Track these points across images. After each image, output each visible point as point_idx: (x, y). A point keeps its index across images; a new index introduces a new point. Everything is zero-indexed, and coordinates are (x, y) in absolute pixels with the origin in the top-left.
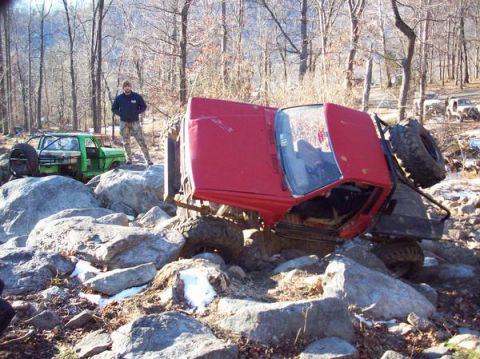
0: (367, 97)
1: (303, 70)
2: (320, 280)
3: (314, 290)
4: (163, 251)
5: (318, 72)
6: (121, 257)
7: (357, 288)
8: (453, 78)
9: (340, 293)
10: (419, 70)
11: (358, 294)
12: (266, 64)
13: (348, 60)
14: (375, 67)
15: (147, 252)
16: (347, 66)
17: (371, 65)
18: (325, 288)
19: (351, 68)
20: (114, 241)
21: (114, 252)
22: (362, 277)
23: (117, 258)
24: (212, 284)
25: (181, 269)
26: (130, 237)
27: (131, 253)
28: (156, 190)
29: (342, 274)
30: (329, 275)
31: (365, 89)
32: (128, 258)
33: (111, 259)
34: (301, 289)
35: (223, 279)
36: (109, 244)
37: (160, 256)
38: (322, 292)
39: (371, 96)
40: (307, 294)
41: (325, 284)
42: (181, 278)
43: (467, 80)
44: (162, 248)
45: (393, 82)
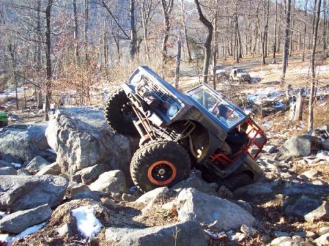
0: (178, 69)
1: (133, 51)
4: (53, 193)
6: (20, 201)
8: (232, 55)
13: (163, 44)
15: (41, 195)
16: (162, 48)
17: (180, 47)
19: (165, 49)
20: (14, 188)
21: (15, 197)
23: (18, 202)
24: (98, 218)
26: (26, 184)
27: (28, 196)
28: (37, 143)
31: (176, 63)
32: (26, 201)
33: (13, 203)
35: (106, 213)
36: (10, 192)
37: (51, 198)
43: (241, 56)
44: (52, 190)
45: (192, 58)
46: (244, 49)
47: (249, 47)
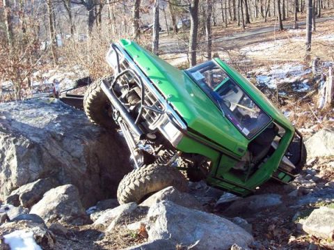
0: (157, 43)
1: (91, 21)
2: (143, 225)
3: (139, 235)
5: (105, 22)
7: (180, 227)
8: (235, 19)
9: (164, 234)
10: (204, 14)
11: (182, 233)
12: (50, 17)
13: (134, 8)
14: (161, 14)
16: (133, 14)
17: (157, 12)
18: (149, 232)
19: (137, 15)
22: (183, 217)
24: (39, 244)
25: (5, 233)
29: (164, 216)
30: (151, 219)
31: (154, 36)
34: (126, 236)
35: (49, 238)
38: (147, 236)
39: (160, 41)
40: (132, 240)
41: (149, 228)
42: (6, 242)
43: (248, 21)
45: (179, 27)
46: (253, 9)
47: (259, 6)
